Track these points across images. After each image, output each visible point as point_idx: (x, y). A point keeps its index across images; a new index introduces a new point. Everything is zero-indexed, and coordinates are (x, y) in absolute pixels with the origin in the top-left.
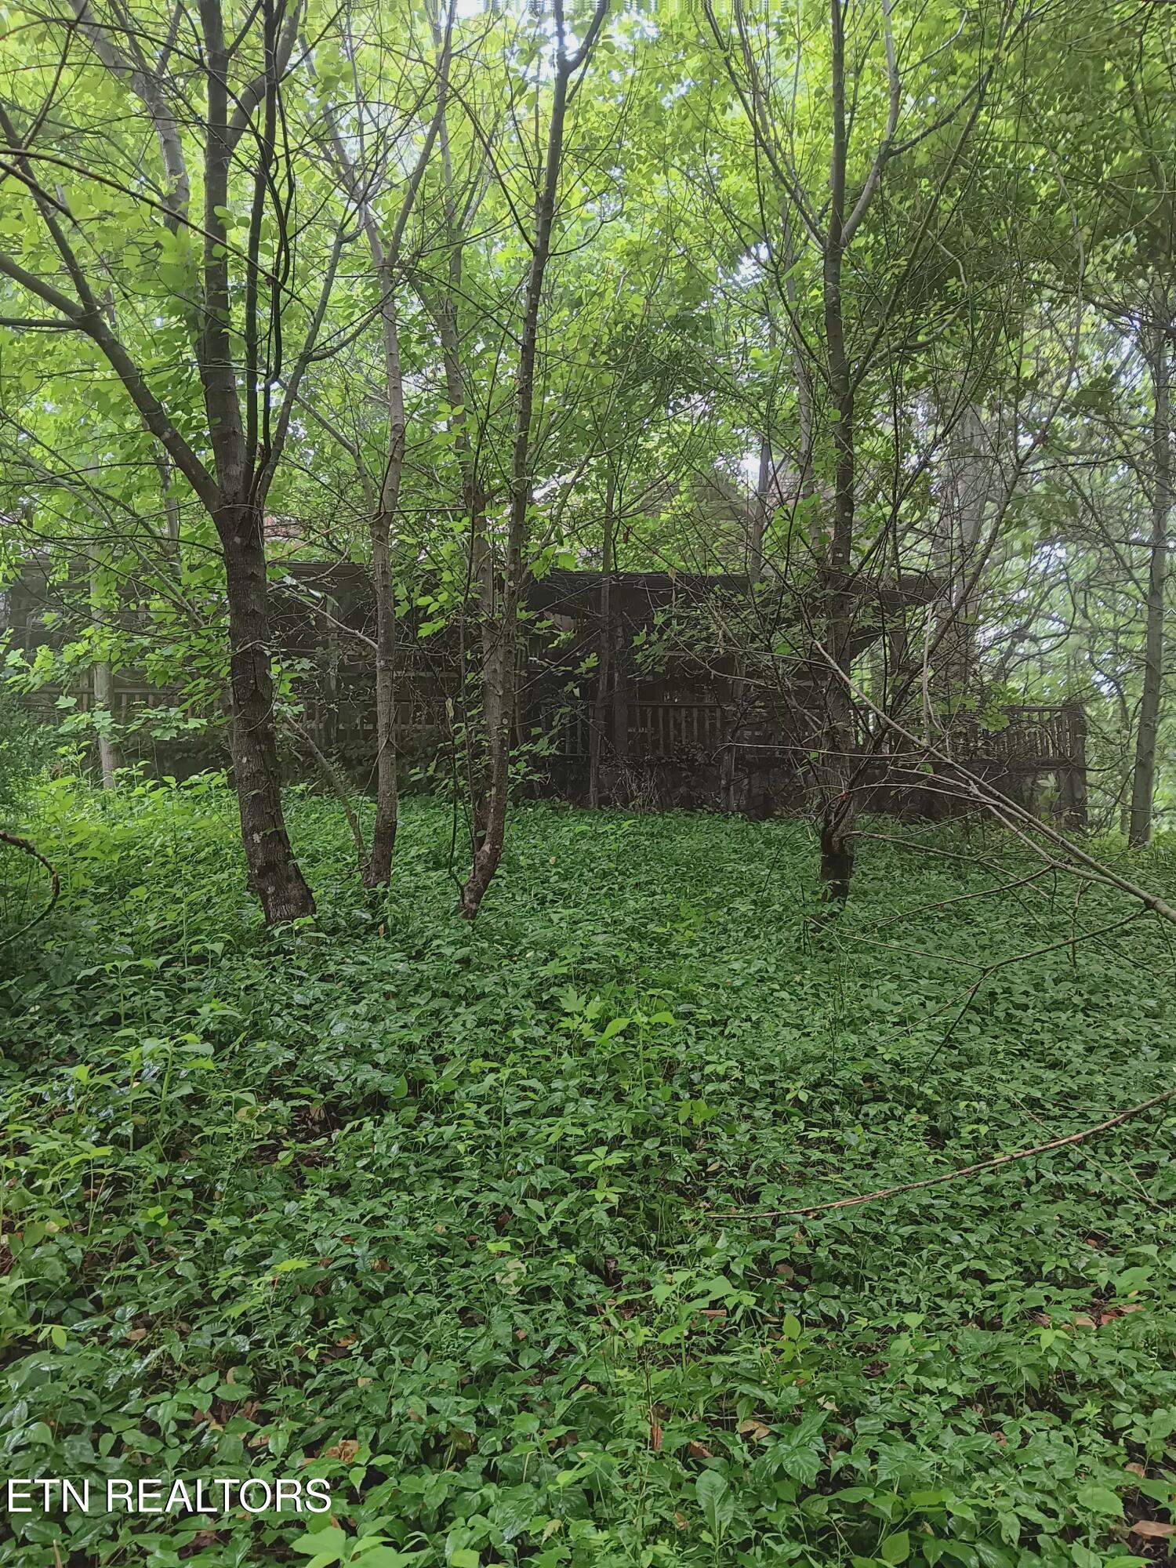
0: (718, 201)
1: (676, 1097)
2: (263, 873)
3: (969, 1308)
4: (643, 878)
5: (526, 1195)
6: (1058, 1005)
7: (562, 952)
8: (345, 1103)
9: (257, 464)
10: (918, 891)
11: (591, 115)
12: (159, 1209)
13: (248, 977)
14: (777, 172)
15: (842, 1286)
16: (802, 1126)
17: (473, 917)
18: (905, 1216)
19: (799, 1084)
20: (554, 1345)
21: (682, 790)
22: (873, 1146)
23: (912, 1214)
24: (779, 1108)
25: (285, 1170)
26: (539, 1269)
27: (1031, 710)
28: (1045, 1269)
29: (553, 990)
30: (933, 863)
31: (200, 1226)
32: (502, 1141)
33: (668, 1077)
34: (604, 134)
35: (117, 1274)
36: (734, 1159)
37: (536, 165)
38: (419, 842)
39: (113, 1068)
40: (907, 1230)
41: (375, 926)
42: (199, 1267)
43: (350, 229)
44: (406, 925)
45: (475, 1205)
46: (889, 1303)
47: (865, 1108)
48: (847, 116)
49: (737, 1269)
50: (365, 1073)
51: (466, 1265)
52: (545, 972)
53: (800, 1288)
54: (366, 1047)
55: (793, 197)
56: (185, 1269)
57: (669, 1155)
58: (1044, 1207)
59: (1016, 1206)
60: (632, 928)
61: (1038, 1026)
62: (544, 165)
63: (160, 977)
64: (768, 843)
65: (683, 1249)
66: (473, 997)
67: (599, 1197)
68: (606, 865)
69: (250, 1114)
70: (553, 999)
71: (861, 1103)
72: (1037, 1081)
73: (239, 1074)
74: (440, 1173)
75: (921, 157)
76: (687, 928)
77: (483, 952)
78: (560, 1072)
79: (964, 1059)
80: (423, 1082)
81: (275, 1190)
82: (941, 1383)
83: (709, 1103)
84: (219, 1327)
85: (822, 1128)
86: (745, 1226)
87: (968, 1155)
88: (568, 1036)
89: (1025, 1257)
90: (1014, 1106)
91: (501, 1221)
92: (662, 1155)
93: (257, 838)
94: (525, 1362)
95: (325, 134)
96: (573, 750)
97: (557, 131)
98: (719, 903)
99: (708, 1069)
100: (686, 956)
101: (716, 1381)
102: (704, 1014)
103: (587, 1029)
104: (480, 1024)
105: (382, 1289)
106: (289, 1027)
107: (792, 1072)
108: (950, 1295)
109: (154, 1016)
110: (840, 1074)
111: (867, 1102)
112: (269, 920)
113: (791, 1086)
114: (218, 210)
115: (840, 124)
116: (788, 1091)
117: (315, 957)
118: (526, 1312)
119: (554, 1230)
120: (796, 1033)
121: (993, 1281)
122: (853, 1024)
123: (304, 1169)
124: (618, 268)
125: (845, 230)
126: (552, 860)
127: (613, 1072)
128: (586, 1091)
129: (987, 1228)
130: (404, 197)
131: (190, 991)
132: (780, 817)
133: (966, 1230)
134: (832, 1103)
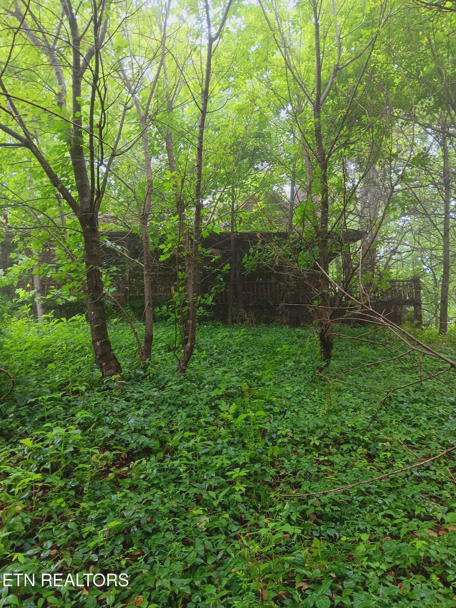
0: (272, 89)
1: (266, 445)
2: (101, 357)
3: (386, 531)
4: (250, 353)
5: (208, 490)
6: (415, 401)
7: (219, 386)
8: (135, 452)
9: (95, 196)
10: (358, 355)
11: (221, 58)
12: (61, 500)
13: (96, 400)
14: (295, 78)
15: (336, 523)
16: (317, 455)
17: (184, 372)
18: (360, 493)
19: (316, 438)
20: (221, 554)
21: (265, 316)
22: (346, 463)
23: (362, 491)
24: (307, 448)
25: (111, 480)
26: (214, 520)
27: (399, 281)
28: (416, 513)
29: (217, 401)
30: (364, 343)
31: (78, 506)
32: (198, 466)
33: (263, 436)
34: (227, 65)
35: (44, 528)
36: (290, 471)
37: (201, 77)
38: (162, 341)
39: (42, 440)
40: (361, 498)
41: (146, 376)
42: (77, 524)
43: (129, 105)
44: (158, 376)
45: (188, 494)
46: (355, 529)
47: (342, 447)
48: (321, 55)
49: (294, 518)
50: (143, 439)
51: (185, 519)
52: (213, 394)
53: (319, 524)
54: (143, 428)
55: (301, 86)
56: (72, 525)
57: (265, 470)
58: (414, 486)
59: (404, 486)
60: (247, 374)
61: (408, 410)
62: (205, 77)
63: (61, 400)
64: (299, 337)
65: (271, 510)
66: (184, 405)
67: (237, 489)
68: (235, 348)
69: (97, 457)
70: (216, 405)
71: (340, 444)
72: (409, 433)
73: (92, 441)
74: (174, 481)
75: (350, 70)
76: (268, 373)
77: (188, 386)
78: (220, 436)
79: (380, 425)
80: (166, 442)
81: (107, 489)
82: (377, 564)
83: (280, 447)
84: (86, 550)
85: (325, 456)
86: (296, 499)
87: (383, 465)
88: (222, 420)
89: (408, 508)
90: (401, 444)
91: (198, 500)
92: (262, 470)
93: (98, 344)
94: (210, 562)
95: (118, 68)
96: (222, 302)
97: (209, 65)
98: (281, 362)
99: (279, 433)
100: (269, 385)
101: (287, 566)
102: (276, 409)
103: (230, 417)
104: (188, 416)
105: (151, 531)
106: (112, 421)
107: (312, 433)
108: (380, 525)
109: (59, 417)
110: (332, 433)
111: (342, 444)
112: (103, 376)
113: (312, 439)
114: (78, 98)
115: (319, 59)
116: (311, 441)
117: (122, 390)
118: (209, 540)
119: (220, 503)
120: (313, 416)
121: (395, 519)
122: (335, 412)
123: (119, 480)
124: (233, 115)
125: (322, 99)
126: (215, 346)
127: (241, 435)
128: (231, 444)
129: (393, 496)
130: (150, 91)
131: (73, 406)
132: (303, 326)
133: (384, 497)
134: (328, 445)
